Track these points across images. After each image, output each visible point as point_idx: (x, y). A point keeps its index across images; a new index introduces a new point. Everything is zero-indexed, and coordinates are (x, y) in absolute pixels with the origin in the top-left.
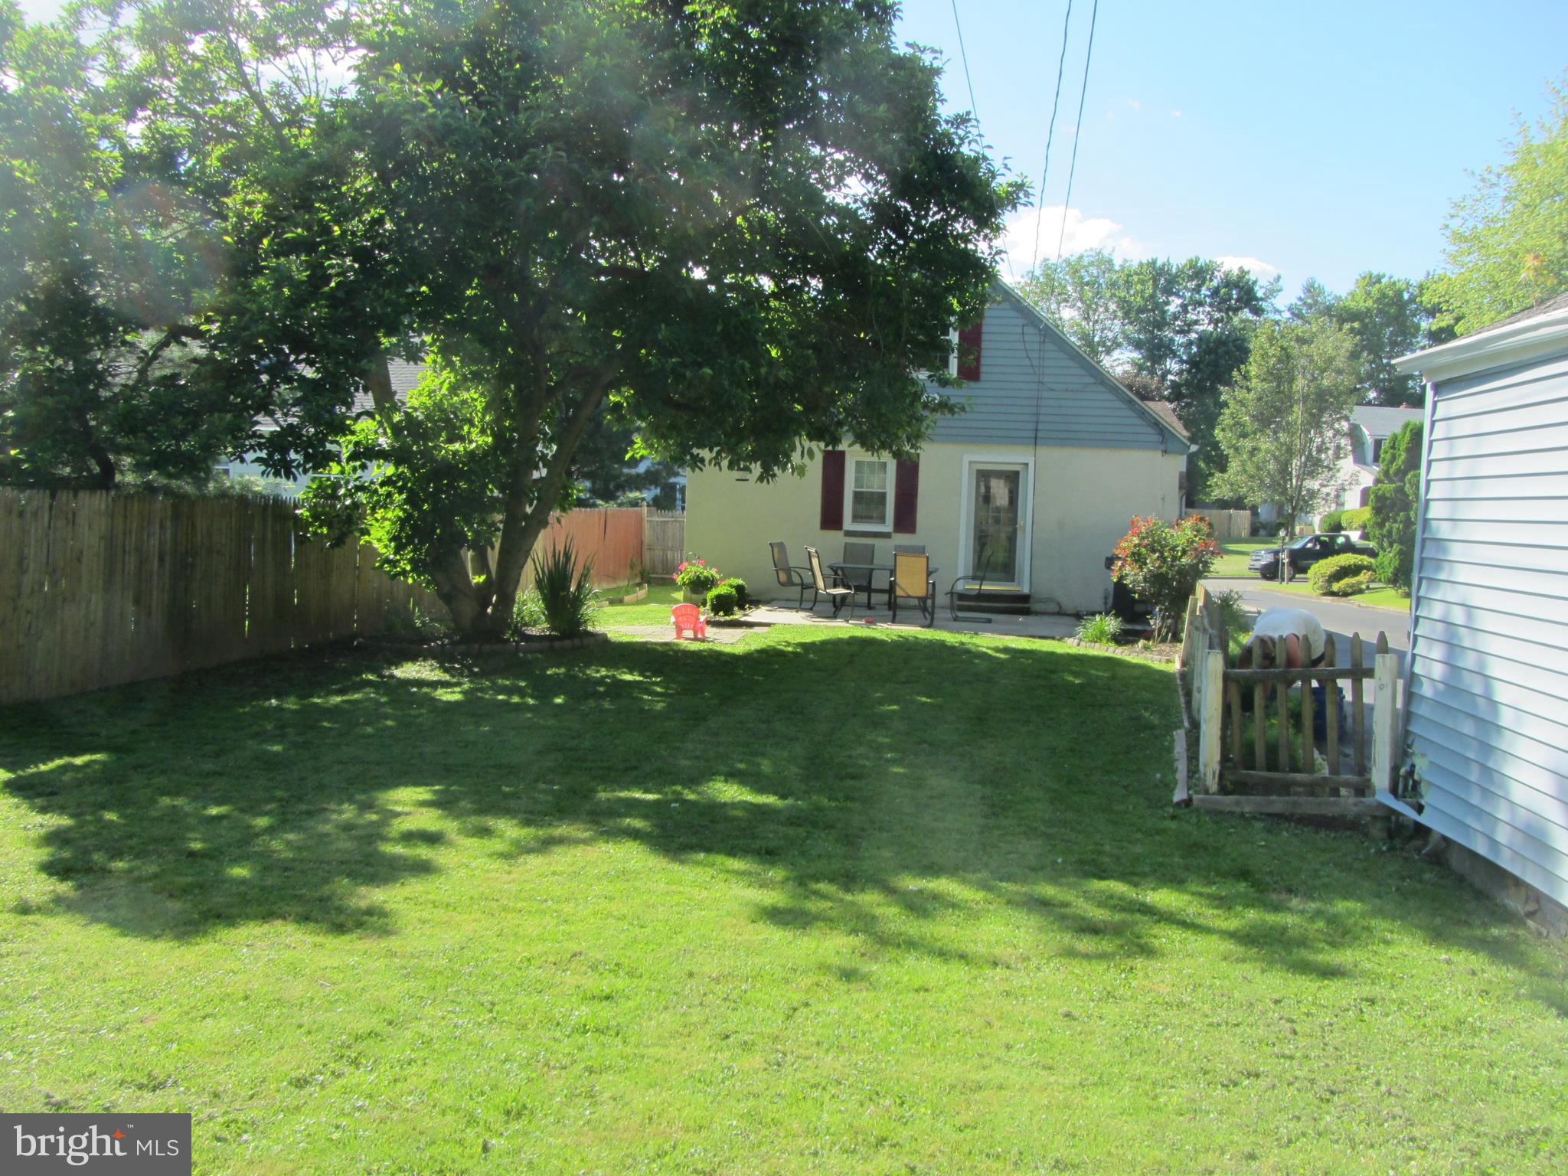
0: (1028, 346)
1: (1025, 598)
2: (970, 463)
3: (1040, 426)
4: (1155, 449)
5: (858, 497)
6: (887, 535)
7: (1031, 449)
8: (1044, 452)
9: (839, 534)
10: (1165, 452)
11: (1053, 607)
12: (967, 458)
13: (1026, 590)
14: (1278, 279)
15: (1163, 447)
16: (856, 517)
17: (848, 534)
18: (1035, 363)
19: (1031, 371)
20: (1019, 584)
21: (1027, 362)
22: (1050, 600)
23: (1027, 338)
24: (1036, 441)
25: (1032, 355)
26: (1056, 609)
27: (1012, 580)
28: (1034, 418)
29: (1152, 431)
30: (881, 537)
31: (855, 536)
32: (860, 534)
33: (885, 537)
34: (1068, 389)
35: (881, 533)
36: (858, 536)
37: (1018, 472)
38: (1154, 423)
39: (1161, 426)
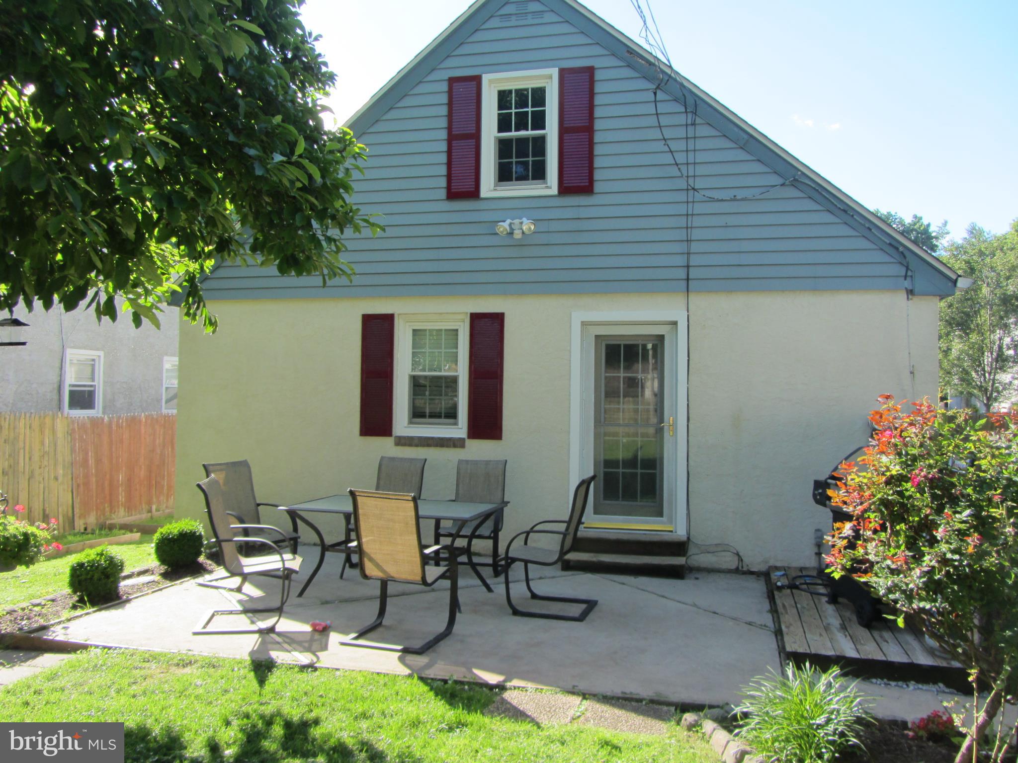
0: (668, 133)
1: (679, 548)
2: (584, 324)
3: (694, 260)
4: (895, 289)
5: (417, 384)
6: (457, 443)
7: (680, 300)
8: (699, 301)
9: (388, 442)
10: (910, 293)
11: (729, 561)
12: (579, 316)
13: (680, 533)
14: (945, 223)
15: (907, 284)
16: (417, 414)
17: (403, 441)
18: (681, 158)
19: (674, 171)
20: (671, 521)
21: (668, 159)
22: (722, 547)
23: (664, 121)
24: (688, 285)
25: (674, 146)
26: (733, 563)
27: (660, 514)
28: (682, 247)
29: (887, 259)
30: (448, 446)
31: (410, 445)
32: (416, 441)
33: (455, 446)
34: (738, 197)
35: (450, 439)
36: (417, 446)
37: (661, 338)
38: (890, 244)
39: (901, 249)
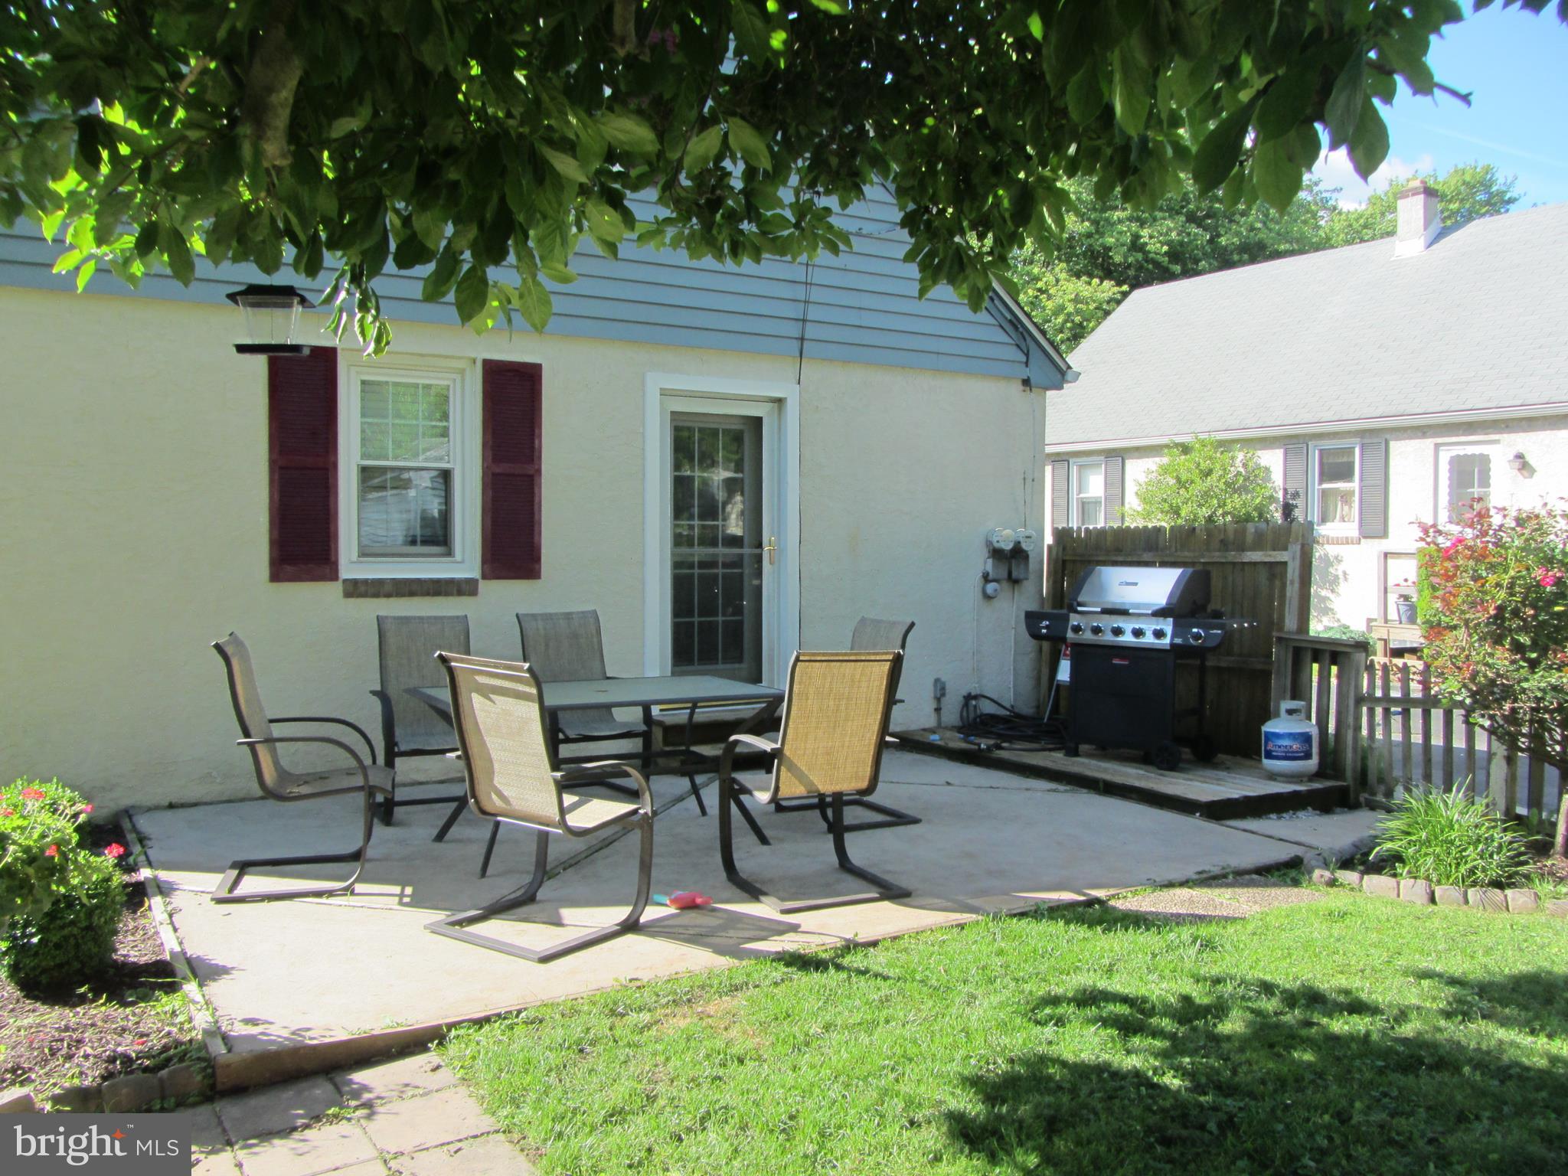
2: (663, 393)
3: (812, 312)
4: (1008, 378)
6: (466, 588)
7: (790, 367)
10: (1024, 383)
12: (656, 382)
15: (1025, 373)
24: (802, 347)
27: (756, 678)
29: (1006, 339)
30: (447, 594)
31: (376, 595)
32: (388, 588)
33: (460, 593)
34: (864, 232)
35: (451, 581)
36: (388, 595)
37: (758, 422)
38: (1010, 321)
39: (1021, 329)
